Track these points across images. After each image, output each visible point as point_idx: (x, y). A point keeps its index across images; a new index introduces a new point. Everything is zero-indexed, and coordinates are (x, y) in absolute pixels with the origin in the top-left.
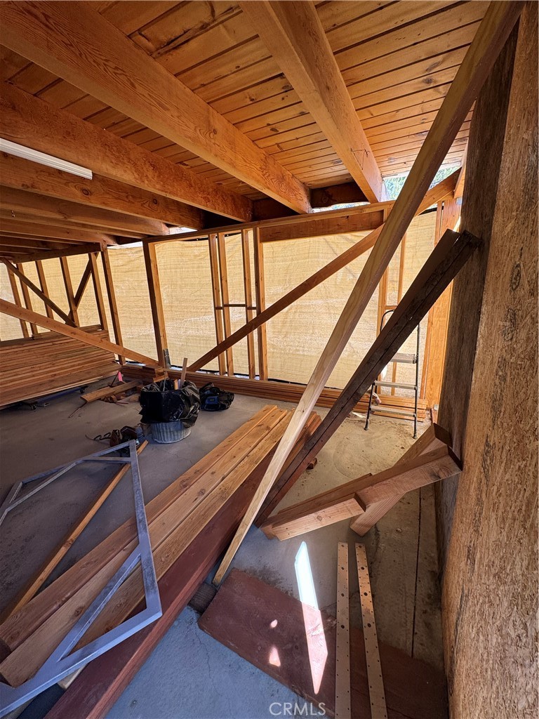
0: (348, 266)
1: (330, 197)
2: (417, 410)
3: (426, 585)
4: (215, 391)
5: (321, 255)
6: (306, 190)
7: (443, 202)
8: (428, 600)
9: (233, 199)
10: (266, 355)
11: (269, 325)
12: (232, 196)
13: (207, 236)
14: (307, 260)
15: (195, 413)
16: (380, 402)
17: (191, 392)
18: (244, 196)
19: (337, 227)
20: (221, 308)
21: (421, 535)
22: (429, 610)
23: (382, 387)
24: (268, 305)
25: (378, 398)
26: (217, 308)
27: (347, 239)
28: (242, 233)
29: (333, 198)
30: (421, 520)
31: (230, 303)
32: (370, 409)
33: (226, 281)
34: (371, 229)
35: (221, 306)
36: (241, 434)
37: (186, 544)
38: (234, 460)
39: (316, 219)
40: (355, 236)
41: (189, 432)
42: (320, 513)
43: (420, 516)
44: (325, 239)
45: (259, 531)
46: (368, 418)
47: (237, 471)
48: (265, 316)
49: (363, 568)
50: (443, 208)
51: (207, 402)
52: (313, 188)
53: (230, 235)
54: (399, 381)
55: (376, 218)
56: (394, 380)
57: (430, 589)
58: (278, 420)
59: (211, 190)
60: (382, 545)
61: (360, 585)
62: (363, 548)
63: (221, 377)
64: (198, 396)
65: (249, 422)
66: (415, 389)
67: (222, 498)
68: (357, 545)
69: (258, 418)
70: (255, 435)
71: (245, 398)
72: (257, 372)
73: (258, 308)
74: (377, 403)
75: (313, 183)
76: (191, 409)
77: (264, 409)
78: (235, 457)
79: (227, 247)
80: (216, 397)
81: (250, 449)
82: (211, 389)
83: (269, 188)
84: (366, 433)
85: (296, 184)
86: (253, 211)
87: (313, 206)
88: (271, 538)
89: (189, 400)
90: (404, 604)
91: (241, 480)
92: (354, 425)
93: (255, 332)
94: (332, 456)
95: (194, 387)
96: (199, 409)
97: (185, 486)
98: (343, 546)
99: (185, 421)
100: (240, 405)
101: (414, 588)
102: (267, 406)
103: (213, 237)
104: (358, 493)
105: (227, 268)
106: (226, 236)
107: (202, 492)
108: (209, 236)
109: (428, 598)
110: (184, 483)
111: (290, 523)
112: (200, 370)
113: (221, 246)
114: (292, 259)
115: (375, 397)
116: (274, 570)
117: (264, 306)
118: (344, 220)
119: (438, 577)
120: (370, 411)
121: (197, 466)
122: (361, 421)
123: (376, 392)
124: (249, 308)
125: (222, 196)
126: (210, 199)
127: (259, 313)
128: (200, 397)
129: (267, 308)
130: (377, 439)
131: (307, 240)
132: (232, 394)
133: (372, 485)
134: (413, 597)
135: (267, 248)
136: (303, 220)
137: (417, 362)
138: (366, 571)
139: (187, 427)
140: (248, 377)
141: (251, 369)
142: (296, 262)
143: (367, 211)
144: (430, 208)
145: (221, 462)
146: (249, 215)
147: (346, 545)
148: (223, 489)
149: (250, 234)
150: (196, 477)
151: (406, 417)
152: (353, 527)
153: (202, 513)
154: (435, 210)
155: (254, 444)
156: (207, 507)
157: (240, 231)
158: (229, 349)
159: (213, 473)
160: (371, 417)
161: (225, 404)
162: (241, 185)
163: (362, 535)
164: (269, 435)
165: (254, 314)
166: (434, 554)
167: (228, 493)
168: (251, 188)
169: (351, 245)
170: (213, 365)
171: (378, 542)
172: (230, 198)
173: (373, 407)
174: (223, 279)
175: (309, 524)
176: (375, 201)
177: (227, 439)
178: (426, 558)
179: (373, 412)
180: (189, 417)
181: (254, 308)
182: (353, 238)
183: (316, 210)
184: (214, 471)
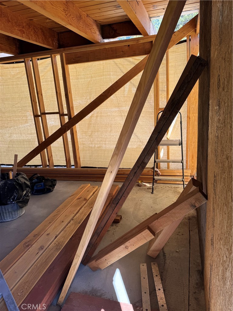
0: (131, 81)
1: (115, 31)
2: (184, 177)
3: (195, 278)
4: (41, 179)
5: (112, 73)
6: (97, 26)
7: (190, 36)
8: (196, 286)
9: (43, 31)
10: (78, 149)
11: (78, 127)
12: (41, 29)
13: (23, 60)
14: (103, 77)
15: (28, 196)
16: (160, 174)
17: (23, 180)
18: (51, 29)
19: (122, 53)
20: (39, 116)
21: (191, 251)
22: (197, 291)
23: (161, 163)
24: (76, 112)
25: (159, 172)
26: (36, 116)
27: (130, 62)
28: (51, 57)
29: (117, 32)
30: (191, 243)
31: (46, 112)
32: (154, 179)
33: (42, 95)
34: (145, 54)
35: (39, 114)
36: (65, 206)
37: (35, 282)
38: (63, 223)
39: (107, 47)
40: (135, 59)
41: (24, 211)
42: (127, 244)
43: (190, 241)
44: (114, 62)
45: (86, 267)
46: (153, 185)
47: (66, 231)
48: (75, 120)
49: (157, 276)
50: (190, 40)
51: (35, 188)
52: (102, 24)
53: (41, 59)
54: (171, 158)
55: (148, 46)
56: (168, 158)
57: (197, 280)
58: (92, 193)
59: (24, 24)
60: (168, 261)
61: (156, 285)
62: (156, 264)
63: (45, 169)
64: (28, 183)
65: (71, 197)
66: (182, 162)
67: (57, 249)
68: (152, 263)
69: (77, 194)
70: (76, 205)
71: (65, 182)
72: (72, 163)
73: (69, 114)
74: (158, 175)
75: (102, 20)
76: (24, 193)
77: (81, 187)
78: (63, 222)
79: (40, 68)
80: (42, 183)
81: (74, 215)
82: (37, 178)
83: (71, 24)
84: (152, 195)
85: (90, 21)
86: (58, 40)
87: (104, 38)
88: (96, 269)
89: (22, 187)
90: (182, 291)
91: (70, 236)
92: (144, 191)
93: (68, 133)
94: (132, 213)
95: (25, 176)
96: (30, 193)
97: (28, 246)
98: (143, 265)
99: (20, 202)
100: (61, 187)
101: (188, 281)
102: (82, 185)
103: (28, 61)
104: (150, 226)
105: (41, 84)
106: (38, 59)
107: (41, 248)
108: (24, 60)
109: (197, 285)
110: (27, 244)
111: (108, 256)
112: (26, 166)
113: (35, 68)
114: (91, 77)
115: (156, 171)
116: (99, 289)
117: (74, 113)
118: (127, 48)
119: (201, 273)
120: (154, 181)
121: (35, 232)
122: (149, 188)
123: (157, 168)
124: (62, 115)
125: (34, 29)
126: (25, 31)
127: (70, 118)
128: (30, 184)
129: (75, 114)
130: (160, 198)
131: (101, 62)
132: (56, 180)
133: (157, 219)
134: (188, 286)
135: (72, 68)
136: (97, 48)
137: (182, 144)
138: (159, 277)
139: (21, 207)
140: (66, 167)
141: (68, 160)
142: (94, 79)
143: (142, 41)
144: (182, 40)
145: (53, 226)
146: (56, 43)
147: (145, 264)
148: (57, 243)
149: (58, 58)
150: (35, 239)
151: (178, 183)
152: (149, 253)
153: (44, 261)
154: (185, 41)
155: (77, 211)
156: (47, 257)
157: (49, 56)
158: (49, 147)
159: (48, 235)
160: (155, 185)
161: (50, 188)
162: (48, 21)
163: (155, 258)
164: (87, 204)
165: (66, 119)
166: (199, 261)
167: (62, 246)
168: (56, 23)
169: (133, 66)
170: (36, 161)
171: (165, 260)
172: (40, 31)
173: (156, 177)
174: (39, 93)
175: (120, 253)
176: (146, 34)
177: (56, 211)
178: (194, 264)
179: (156, 181)
180: (23, 199)
181: (66, 115)
182: (134, 60)
183: (106, 41)
184: (48, 233)
